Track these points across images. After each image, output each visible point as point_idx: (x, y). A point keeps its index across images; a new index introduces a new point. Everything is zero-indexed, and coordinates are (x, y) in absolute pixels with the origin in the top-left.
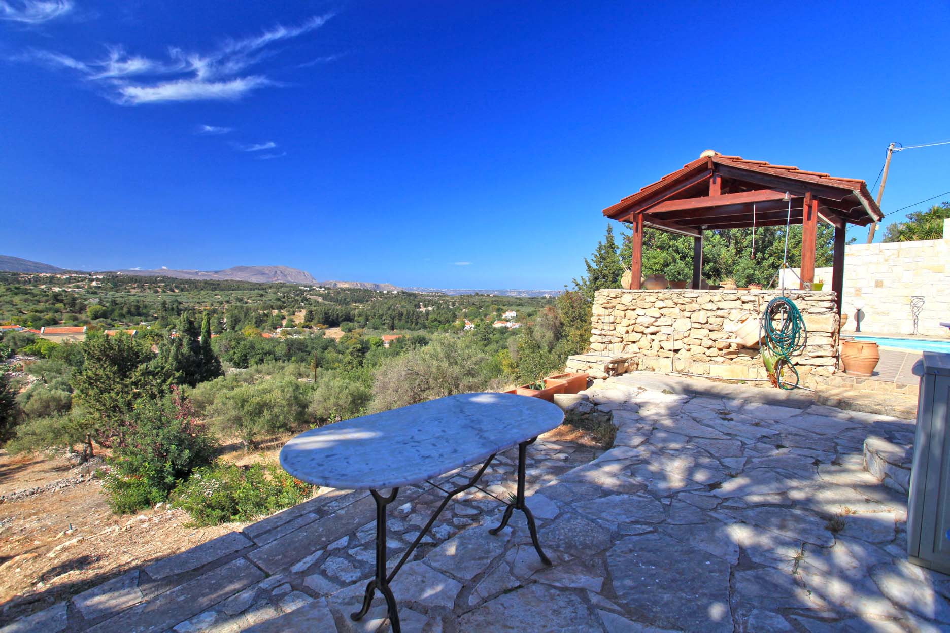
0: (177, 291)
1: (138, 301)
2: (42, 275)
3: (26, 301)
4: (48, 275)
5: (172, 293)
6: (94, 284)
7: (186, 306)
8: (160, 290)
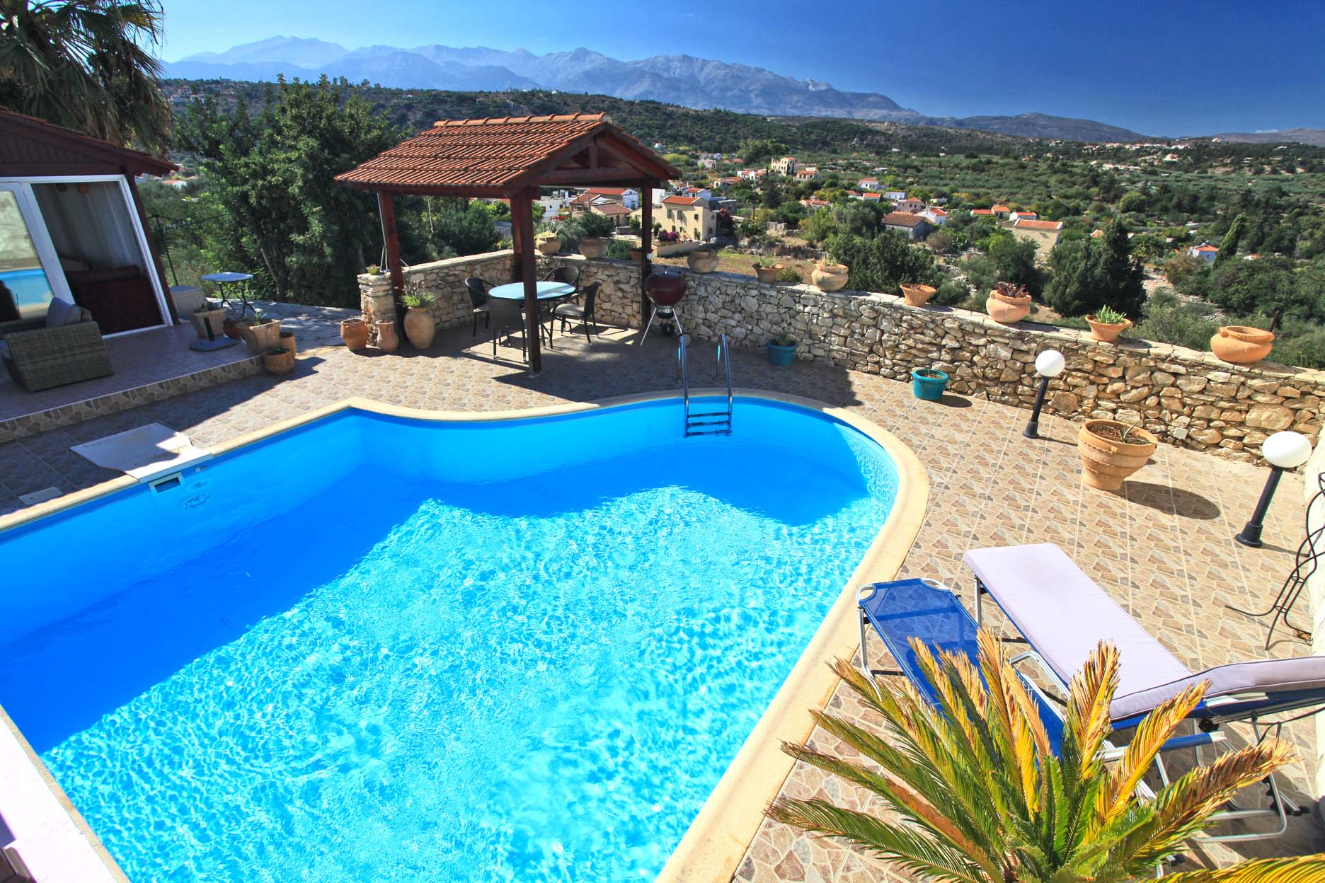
0: (1299, 170)
1: (1214, 188)
2: (1108, 146)
3: (1061, 182)
4: (1115, 145)
5: (1290, 175)
6: (1168, 158)
7: (1292, 200)
8: (1268, 168)
